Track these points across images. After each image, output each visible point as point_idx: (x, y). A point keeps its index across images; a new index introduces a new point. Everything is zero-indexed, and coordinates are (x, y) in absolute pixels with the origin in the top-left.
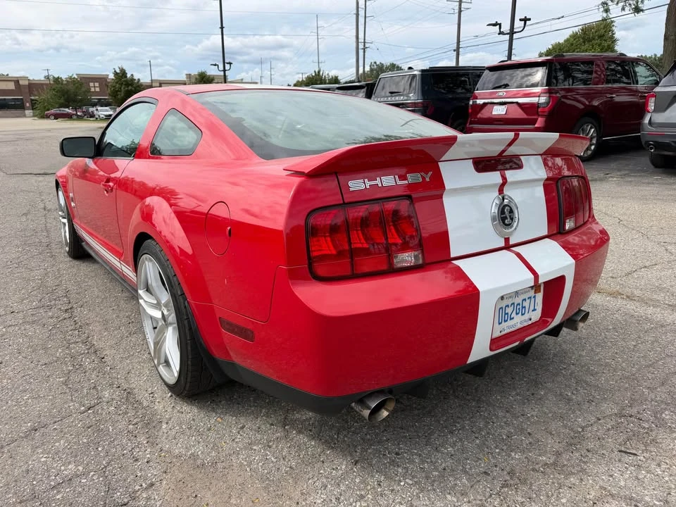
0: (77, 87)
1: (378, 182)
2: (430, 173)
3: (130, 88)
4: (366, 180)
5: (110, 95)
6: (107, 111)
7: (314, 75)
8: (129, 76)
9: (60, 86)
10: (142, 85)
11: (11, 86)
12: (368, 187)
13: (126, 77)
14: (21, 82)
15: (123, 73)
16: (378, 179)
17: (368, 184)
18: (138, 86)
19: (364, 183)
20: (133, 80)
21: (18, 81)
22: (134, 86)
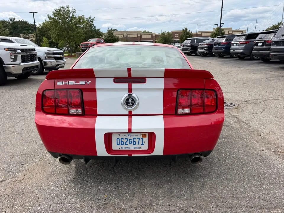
0: (169, 36)
1: (67, 83)
2: (90, 82)
3: (188, 35)
4: (63, 82)
5: (180, 39)
6: (178, 45)
7: (277, 24)
8: (188, 30)
9: (164, 36)
10: (192, 34)
11: (150, 36)
12: (63, 84)
13: (187, 31)
14: (153, 35)
15: (186, 29)
16: (68, 82)
17: (64, 83)
18: (191, 35)
19: (62, 83)
20: (189, 32)
21: (152, 35)
22: (189, 34)
